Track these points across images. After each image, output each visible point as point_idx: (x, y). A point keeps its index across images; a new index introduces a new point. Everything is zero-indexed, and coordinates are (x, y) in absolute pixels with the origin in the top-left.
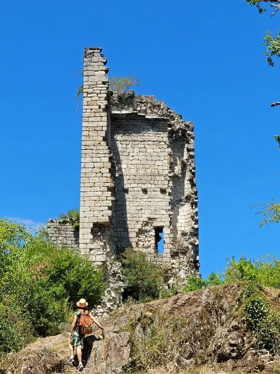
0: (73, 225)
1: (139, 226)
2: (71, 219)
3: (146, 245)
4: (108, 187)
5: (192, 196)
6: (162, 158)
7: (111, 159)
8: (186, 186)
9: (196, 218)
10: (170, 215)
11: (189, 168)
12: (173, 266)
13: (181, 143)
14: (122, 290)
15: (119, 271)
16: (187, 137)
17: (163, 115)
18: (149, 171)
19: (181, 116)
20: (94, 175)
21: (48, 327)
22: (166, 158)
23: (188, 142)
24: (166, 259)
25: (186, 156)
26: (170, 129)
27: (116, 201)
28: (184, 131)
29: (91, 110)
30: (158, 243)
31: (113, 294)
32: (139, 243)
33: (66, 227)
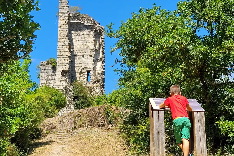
0: (52, 64)
1: (81, 70)
2: (51, 62)
3: (83, 78)
4: (68, 56)
5: (103, 58)
6: (91, 42)
7: (69, 44)
8: (100, 54)
9: (104, 67)
10: (93, 66)
11: (102, 46)
12: (94, 87)
13: (99, 35)
14: (73, 97)
15: (72, 89)
16: (101, 33)
17: (92, 23)
18: (85, 47)
19: (99, 24)
20: (63, 51)
21: (49, 115)
22: (92, 42)
23: (102, 35)
24: (91, 84)
25: (101, 41)
26: (94, 30)
27: (71, 61)
28: (100, 31)
29: (62, 23)
30: (88, 77)
31: (69, 99)
32: (80, 77)
33: (48, 65)
